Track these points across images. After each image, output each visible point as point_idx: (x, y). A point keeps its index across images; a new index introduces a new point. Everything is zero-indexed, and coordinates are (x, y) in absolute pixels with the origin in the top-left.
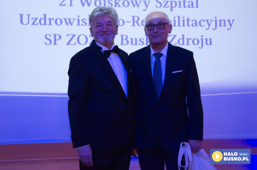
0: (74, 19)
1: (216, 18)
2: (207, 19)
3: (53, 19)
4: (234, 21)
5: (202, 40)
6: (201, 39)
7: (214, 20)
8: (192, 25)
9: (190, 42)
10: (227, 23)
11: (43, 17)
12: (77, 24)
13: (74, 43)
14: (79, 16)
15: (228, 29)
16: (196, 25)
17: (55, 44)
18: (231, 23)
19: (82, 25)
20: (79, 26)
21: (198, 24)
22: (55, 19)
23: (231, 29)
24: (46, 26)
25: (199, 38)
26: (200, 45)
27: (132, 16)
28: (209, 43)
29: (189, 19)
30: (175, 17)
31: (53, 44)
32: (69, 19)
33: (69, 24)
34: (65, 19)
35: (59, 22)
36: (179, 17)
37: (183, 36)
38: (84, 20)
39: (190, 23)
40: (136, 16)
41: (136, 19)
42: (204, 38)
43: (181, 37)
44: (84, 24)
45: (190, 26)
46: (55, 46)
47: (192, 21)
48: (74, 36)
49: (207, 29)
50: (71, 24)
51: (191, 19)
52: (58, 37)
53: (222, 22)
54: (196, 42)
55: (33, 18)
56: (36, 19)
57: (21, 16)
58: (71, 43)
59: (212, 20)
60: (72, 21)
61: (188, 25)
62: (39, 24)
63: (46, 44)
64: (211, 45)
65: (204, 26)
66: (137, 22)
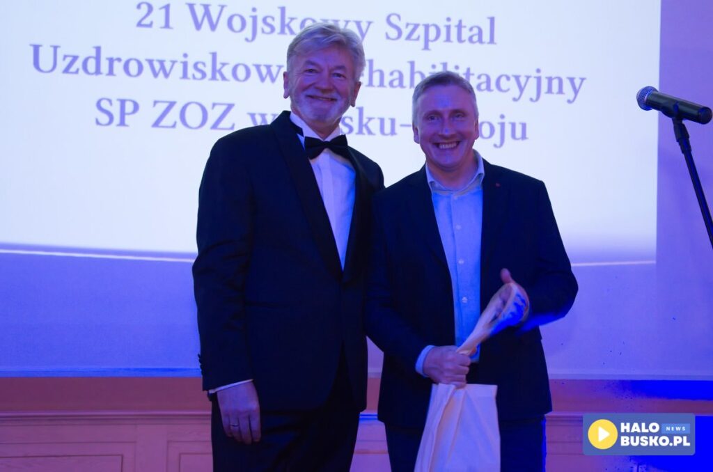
0: (174, 62)
1: (538, 71)
2: (517, 73)
3: (119, 60)
4: (585, 81)
5: (502, 125)
6: (499, 123)
7: (535, 77)
8: (479, 87)
10: (567, 86)
11: (93, 53)
12: (181, 74)
13: (171, 124)
14: (185, 55)
15: (569, 102)
16: (488, 88)
17: (122, 123)
18: (577, 85)
19: (194, 77)
20: (185, 81)
21: (493, 86)
22: (124, 60)
23: (575, 102)
24: (100, 76)
25: (496, 122)
26: (496, 138)
28: (519, 133)
29: (471, 72)
30: (433, 67)
31: (118, 125)
32: (162, 63)
33: (161, 75)
34: (151, 62)
35: (133, 67)
36: (444, 65)
38: (200, 66)
42: (507, 121)
44: (198, 75)
46: (122, 128)
47: (479, 77)
48: (172, 104)
49: (515, 100)
50: (166, 75)
51: (475, 71)
53: (555, 83)
54: (486, 130)
55: (65, 57)
56: (75, 58)
57: (36, 48)
58: (164, 123)
59: (528, 77)
60: (168, 65)
62: (81, 71)
63: (98, 123)
64: (525, 141)
65: (508, 90)
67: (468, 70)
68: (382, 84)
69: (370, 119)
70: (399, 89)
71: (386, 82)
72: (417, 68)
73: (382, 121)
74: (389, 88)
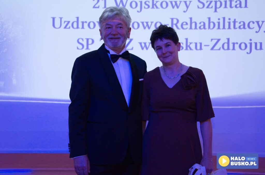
2: (258, 20)
3: (86, 22)
5: (251, 44)
6: (249, 43)
8: (240, 27)
9: (237, 46)
11: (76, 20)
16: (244, 28)
17: (88, 48)
21: (246, 26)
22: (88, 22)
24: (78, 29)
25: (248, 42)
26: (248, 50)
27: (170, 18)
28: (258, 47)
29: (236, 21)
30: (219, 19)
31: (86, 49)
36: (224, 19)
37: (228, 39)
39: (237, 25)
40: (175, 18)
41: (175, 22)
42: (253, 42)
43: (226, 41)
45: (237, 28)
47: (240, 23)
49: (257, 32)
51: (238, 20)
52: (90, 42)
54: (243, 46)
55: (65, 22)
56: (69, 22)
57: (54, 19)
59: (263, 22)
61: (235, 28)
62: (71, 28)
63: (78, 48)
64: (262, 50)
65: (254, 28)
66: (176, 25)
67: (235, 20)
68: (196, 28)
69: (191, 43)
70: (203, 30)
71: (198, 27)
72: (211, 20)
73: (196, 44)
74: (199, 30)
